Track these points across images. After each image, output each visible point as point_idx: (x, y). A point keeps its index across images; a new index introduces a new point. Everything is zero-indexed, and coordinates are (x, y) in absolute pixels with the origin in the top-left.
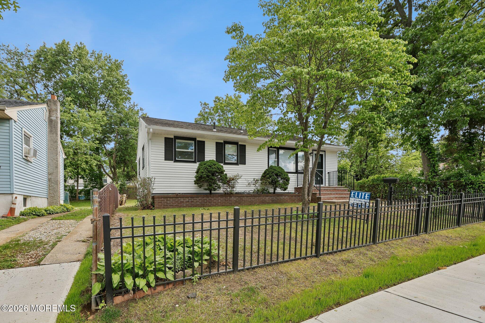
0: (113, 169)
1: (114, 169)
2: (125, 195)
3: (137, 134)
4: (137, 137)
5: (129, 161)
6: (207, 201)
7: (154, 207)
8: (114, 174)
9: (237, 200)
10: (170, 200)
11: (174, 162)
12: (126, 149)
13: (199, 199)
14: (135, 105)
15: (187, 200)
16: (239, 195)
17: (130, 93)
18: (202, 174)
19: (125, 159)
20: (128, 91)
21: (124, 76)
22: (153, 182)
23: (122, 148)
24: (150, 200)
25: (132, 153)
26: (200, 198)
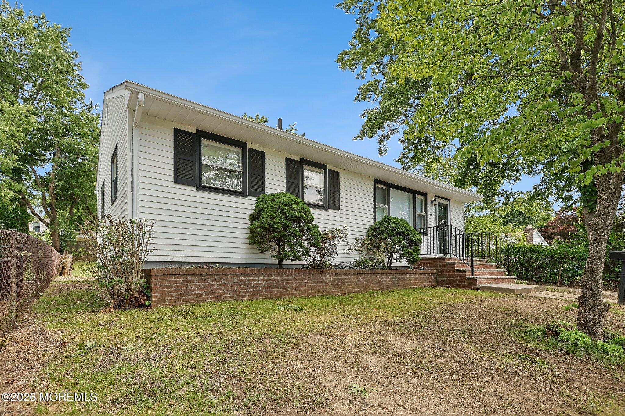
0: (49, 209)
1: (52, 209)
2: (70, 256)
3: (97, 153)
4: (97, 158)
5: (80, 196)
6: (278, 283)
7: (149, 298)
8: (52, 217)
9: (336, 281)
10: (193, 281)
11: (197, 189)
12: (75, 176)
13: (263, 280)
14: (93, 105)
15: (235, 280)
16: (340, 271)
17: (83, 86)
18: (271, 222)
19: (73, 194)
20: (80, 81)
21: (72, 53)
22: (147, 234)
23: (66, 175)
24: (137, 281)
25: (87, 184)
26: (263, 277)
